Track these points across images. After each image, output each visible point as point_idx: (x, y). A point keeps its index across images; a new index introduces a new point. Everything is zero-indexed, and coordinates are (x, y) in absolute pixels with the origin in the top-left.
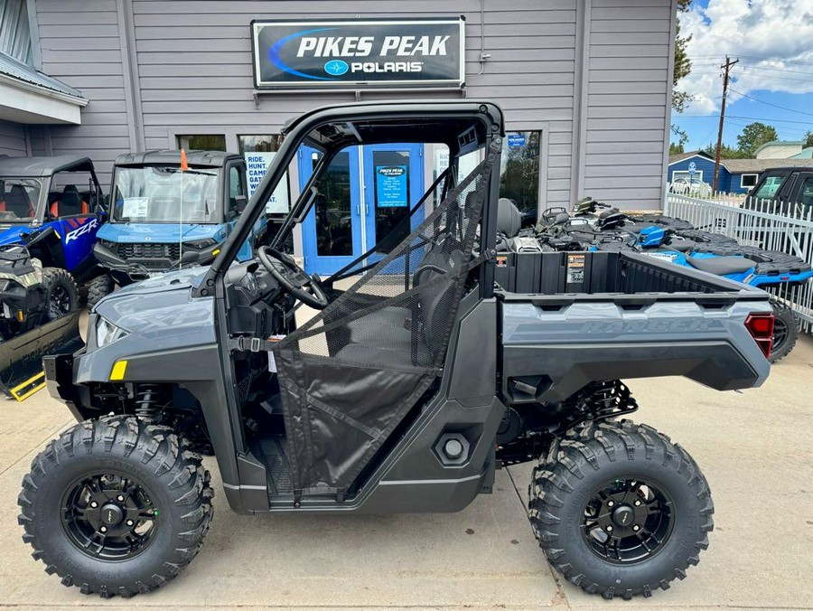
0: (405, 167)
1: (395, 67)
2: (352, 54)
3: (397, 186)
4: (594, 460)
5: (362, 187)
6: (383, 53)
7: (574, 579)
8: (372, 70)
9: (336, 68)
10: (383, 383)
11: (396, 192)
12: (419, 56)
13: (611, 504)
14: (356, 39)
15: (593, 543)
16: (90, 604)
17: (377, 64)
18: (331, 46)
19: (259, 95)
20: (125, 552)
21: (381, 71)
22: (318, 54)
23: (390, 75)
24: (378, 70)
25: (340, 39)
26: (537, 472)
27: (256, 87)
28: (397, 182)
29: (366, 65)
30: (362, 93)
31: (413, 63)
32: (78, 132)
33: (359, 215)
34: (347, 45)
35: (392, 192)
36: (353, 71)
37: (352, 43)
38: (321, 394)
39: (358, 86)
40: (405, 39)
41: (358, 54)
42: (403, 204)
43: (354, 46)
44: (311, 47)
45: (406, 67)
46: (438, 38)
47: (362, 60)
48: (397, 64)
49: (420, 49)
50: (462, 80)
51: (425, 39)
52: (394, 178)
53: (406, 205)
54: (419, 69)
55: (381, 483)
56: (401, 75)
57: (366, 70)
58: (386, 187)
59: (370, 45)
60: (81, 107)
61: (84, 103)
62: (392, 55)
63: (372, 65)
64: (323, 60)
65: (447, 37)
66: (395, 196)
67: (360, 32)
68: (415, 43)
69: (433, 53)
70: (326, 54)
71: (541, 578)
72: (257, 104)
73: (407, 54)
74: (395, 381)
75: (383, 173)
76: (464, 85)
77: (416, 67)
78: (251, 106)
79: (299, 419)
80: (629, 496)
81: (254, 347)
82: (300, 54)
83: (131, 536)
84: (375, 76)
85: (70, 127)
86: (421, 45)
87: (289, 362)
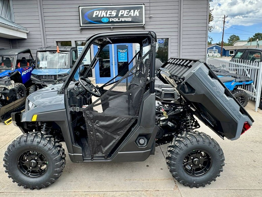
0: (127, 50)
1: (123, 20)
2: (110, 16)
3: (124, 56)
4: (187, 144)
5: (113, 56)
6: (120, 15)
7: (181, 181)
8: (116, 21)
9: (105, 20)
10: (119, 121)
11: (124, 57)
12: (130, 16)
13: (192, 158)
14: (111, 11)
15: (186, 170)
16: (27, 192)
17: (118, 19)
19: (81, 29)
20: (38, 175)
21: (119, 21)
22: (99, 16)
23: (122, 22)
24: (118, 21)
25: (106, 11)
26: (169, 148)
27: (81, 26)
28: (124, 54)
29: (114, 19)
30: (113, 28)
31: (129, 18)
32: (26, 41)
33: (113, 65)
34: (108, 13)
35: (123, 57)
36: (110, 21)
37: (110, 12)
38: (99, 125)
39: (112, 25)
40: (126, 11)
41: (112, 16)
42: (126, 61)
43: (110, 13)
44: (97, 14)
45: (127, 20)
46: (136, 11)
47: (113, 17)
48: (124, 19)
49: (131, 14)
50: (144, 23)
51: (132, 11)
52: (123, 53)
54: (131, 20)
55: (119, 153)
56: (125, 22)
57: (114, 21)
58: (121, 56)
59: (115, 13)
60: (27, 33)
61: (28, 32)
62: (122, 16)
63: (116, 19)
64: (101, 18)
65: (139, 10)
66: (124, 58)
67: (112, 9)
68: (129, 12)
69: (135, 15)
70: (102, 16)
71: (170, 181)
72: (81, 32)
73: (127, 15)
74: (123, 120)
75: (120, 52)
76: (144, 25)
77: (130, 19)
78: (79, 32)
79: (92, 133)
80: (198, 155)
81: (77, 110)
82: (94, 16)
83: (40, 170)
84: (117, 22)
85: (23, 39)
86: (131, 13)
87: (88, 115)
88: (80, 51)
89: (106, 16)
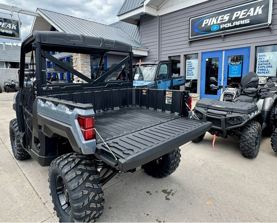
0: (241, 61)
1: (238, 23)
2: (221, 22)
3: (237, 69)
5: (223, 69)
6: (233, 19)
8: (228, 26)
9: (215, 28)
11: (236, 71)
12: (249, 17)
14: (223, 16)
17: (230, 24)
18: (214, 21)
19: (190, 42)
21: (232, 26)
23: (236, 27)
24: (231, 26)
25: (217, 17)
27: (189, 39)
28: (237, 67)
29: (226, 24)
30: (224, 36)
31: (246, 20)
33: (221, 80)
34: (220, 19)
35: (235, 71)
37: (221, 18)
39: (223, 33)
40: (243, 11)
41: (223, 21)
42: (239, 76)
43: (222, 19)
45: (242, 22)
46: (258, 7)
47: (225, 23)
48: (239, 22)
49: (249, 14)
51: (252, 10)
52: (236, 66)
53: (240, 76)
54: (249, 22)
56: (241, 26)
57: (226, 27)
58: (233, 69)
60: (148, 51)
61: (148, 50)
63: (228, 24)
65: (263, 6)
66: (236, 73)
68: (247, 12)
69: (256, 14)
70: (212, 24)
72: (190, 45)
73: (244, 17)
75: (232, 64)
76: (271, 24)
77: (247, 21)
78: (188, 45)
82: (203, 26)
84: (230, 28)
86: (250, 12)
88: (188, 66)
89: (217, 22)
